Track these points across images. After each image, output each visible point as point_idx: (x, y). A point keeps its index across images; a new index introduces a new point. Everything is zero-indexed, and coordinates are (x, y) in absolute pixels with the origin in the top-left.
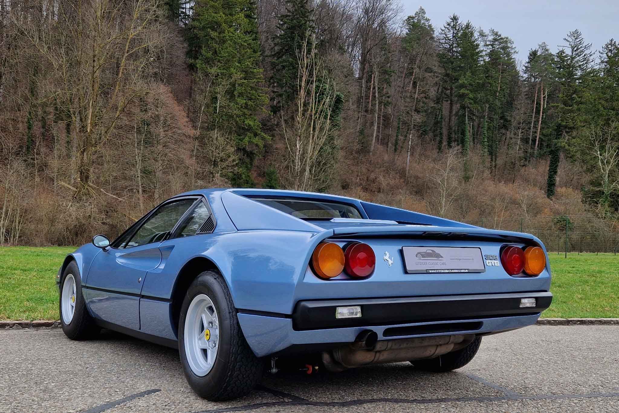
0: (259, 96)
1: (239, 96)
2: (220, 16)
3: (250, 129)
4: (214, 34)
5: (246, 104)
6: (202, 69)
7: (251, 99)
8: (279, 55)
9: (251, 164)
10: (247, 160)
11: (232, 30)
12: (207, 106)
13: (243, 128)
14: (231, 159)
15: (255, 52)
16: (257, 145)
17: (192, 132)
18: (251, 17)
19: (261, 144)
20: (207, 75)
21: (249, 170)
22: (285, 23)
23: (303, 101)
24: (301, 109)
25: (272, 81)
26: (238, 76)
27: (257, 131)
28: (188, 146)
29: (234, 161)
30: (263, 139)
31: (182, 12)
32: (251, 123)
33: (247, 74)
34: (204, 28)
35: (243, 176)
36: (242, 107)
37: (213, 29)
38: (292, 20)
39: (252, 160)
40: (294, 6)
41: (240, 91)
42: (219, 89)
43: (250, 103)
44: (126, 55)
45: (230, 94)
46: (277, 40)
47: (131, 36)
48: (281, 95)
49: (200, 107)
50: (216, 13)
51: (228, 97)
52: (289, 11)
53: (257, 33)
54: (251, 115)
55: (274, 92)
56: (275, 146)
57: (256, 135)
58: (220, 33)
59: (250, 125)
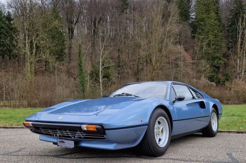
0: (221, 44)
1: (212, 45)
2: (204, 16)
3: (217, 57)
4: (202, 23)
5: (215, 48)
6: (197, 37)
7: (217, 45)
8: (230, 26)
9: (219, 71)
10: (217, 70)
11: (209, 20)
12: (199, 51)
13: (214, 58)
14: (208, 70)
15: (219, 27)
16: (221, 64)
17: (192, 61)
18: (218, 13)
19: (223, 63)
20: (199, 39)
21: (217, 73)
22: (233, 13)
23: (240, 43)
24: (239, 47)
25: (227, 37)
26: (211, 37)
27: (220, 58)
28: (191, 67)
29: (210, 70)
30: (224, 61)
31: (191, 17)
32: (218, 55)
33: (216, 36)
34: (198, 22)
35: (215, 76)
36: (213, 49)
37: (202, 21)
38: (236, 11)
39: (218, 70)
40: (237, 5)
41: (213, 43)
42: (204, 44)
43: (217, 47)
44: (166, 37)
45: (209, 45)
46: (230, 20)
47: (168, 30)
48: (232, 42)
49: (197, 52)
50: (203, 15)
51: (208, 46)
52: (235, 8)
53: (220, 19)
54: (218, 52)
55: (228, 41)
56: (230, 63)
57: (220, 59)
58: (204, 22)
59: (217, 56)
